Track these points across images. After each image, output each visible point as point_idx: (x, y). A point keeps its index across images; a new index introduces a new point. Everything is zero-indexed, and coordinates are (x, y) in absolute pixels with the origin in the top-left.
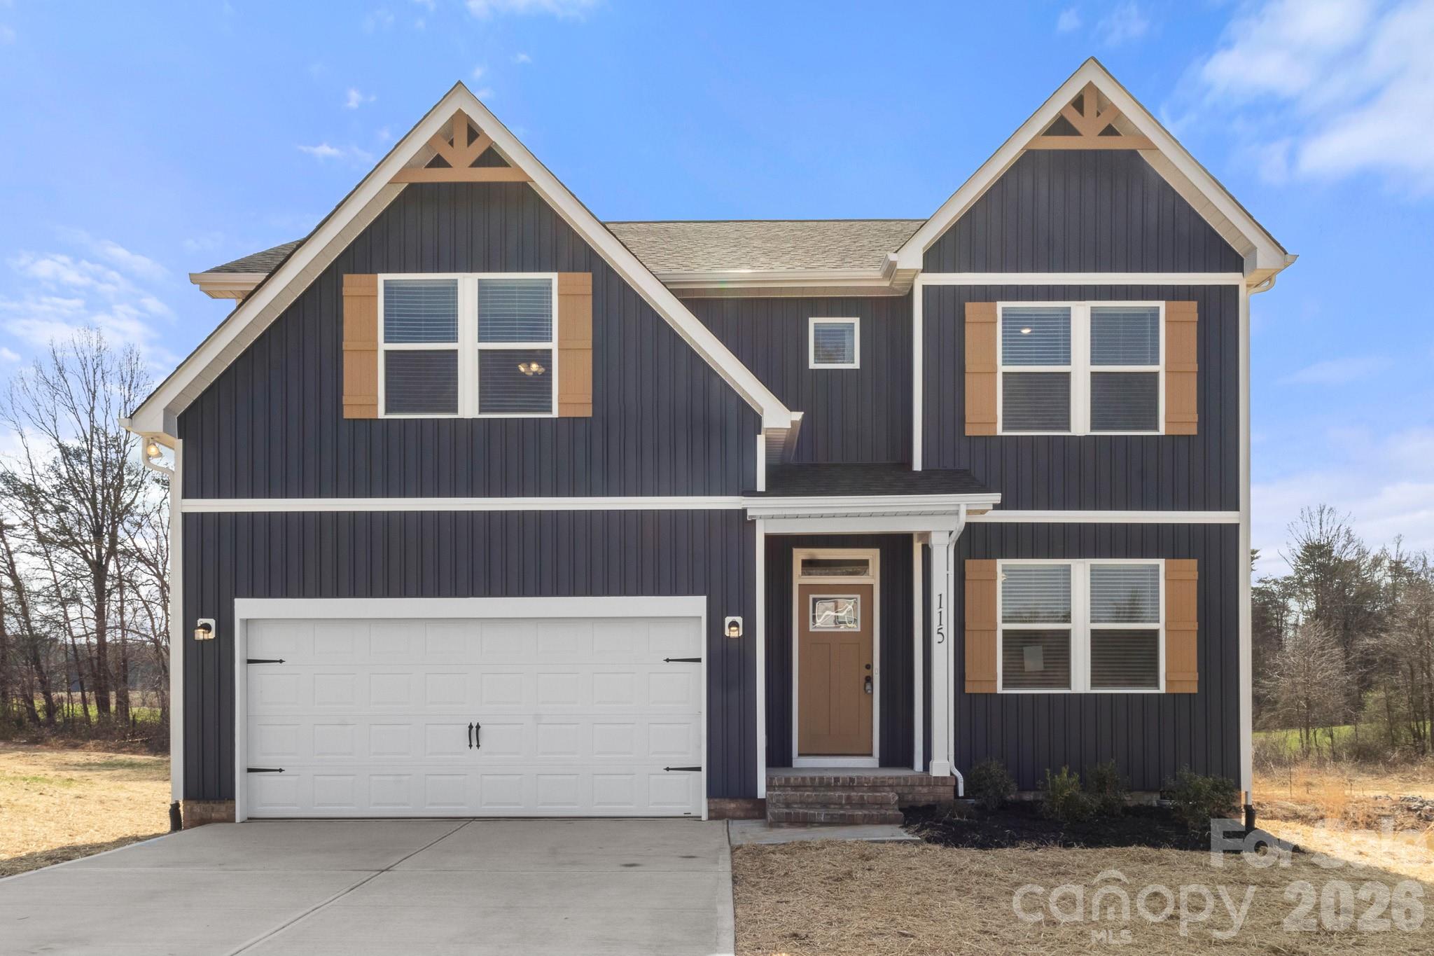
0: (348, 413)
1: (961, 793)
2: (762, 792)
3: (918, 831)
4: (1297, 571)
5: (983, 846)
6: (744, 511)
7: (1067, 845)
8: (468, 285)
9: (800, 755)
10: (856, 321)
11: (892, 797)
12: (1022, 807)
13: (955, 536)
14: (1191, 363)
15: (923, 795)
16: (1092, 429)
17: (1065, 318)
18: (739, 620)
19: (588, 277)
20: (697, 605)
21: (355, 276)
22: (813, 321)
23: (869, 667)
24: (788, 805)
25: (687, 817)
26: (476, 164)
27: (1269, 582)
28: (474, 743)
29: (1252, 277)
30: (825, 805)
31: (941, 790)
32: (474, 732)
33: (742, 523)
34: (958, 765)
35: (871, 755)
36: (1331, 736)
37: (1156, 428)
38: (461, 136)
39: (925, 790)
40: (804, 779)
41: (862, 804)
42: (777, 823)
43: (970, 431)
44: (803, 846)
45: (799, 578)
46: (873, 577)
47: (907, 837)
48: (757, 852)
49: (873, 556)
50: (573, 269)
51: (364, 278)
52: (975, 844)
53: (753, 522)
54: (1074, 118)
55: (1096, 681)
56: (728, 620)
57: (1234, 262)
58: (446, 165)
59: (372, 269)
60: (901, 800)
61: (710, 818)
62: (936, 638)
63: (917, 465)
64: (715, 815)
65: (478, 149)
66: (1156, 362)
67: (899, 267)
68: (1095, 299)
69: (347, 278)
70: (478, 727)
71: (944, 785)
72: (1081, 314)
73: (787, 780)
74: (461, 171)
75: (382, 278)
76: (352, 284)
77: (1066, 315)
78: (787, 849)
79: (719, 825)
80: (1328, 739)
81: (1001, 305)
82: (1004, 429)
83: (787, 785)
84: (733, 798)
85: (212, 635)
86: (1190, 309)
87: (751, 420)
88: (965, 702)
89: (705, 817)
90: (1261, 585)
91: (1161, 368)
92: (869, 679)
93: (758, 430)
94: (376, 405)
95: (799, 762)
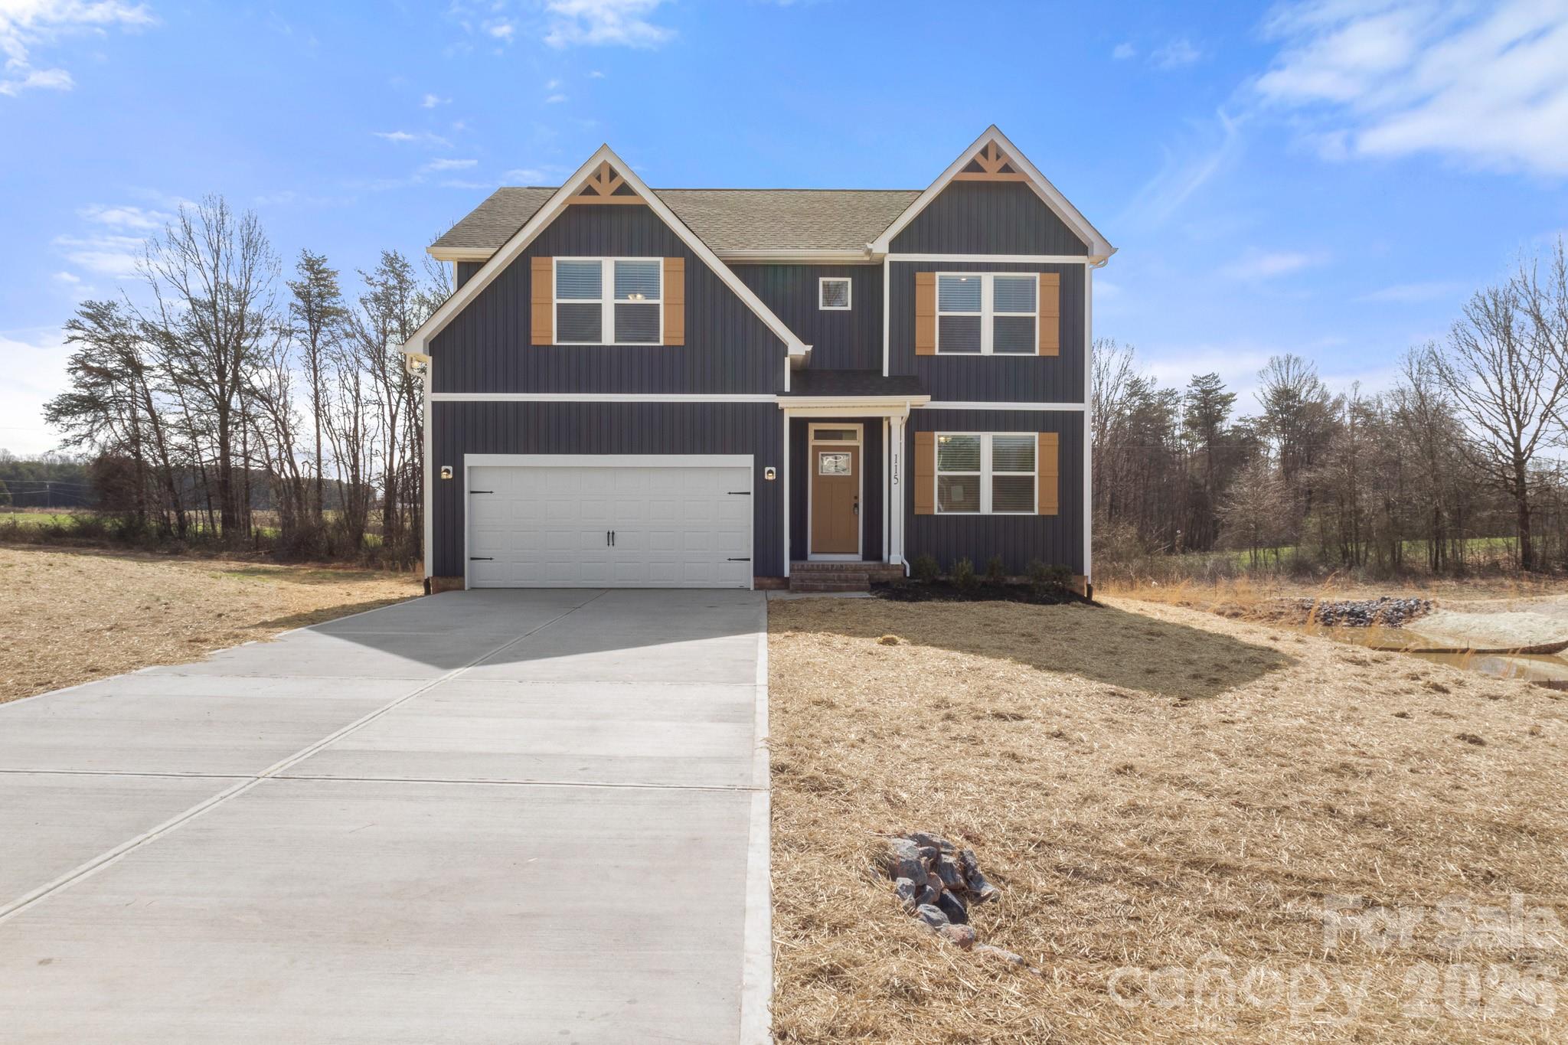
0: (534, 342)
1: (908, 575)
2: (787, 573)
3: (876, 594)
4: (1270, 412)
5: (911, 600)
6: (777, 404)
7: (960, 600)
8: (608, 265)
9: (813, 553)
10: (849, 280)
11: (866, 576)
12: (945, 584)
13: (905, 420)
14: (1056, 312)
15: (884, 575)
16: (995, 351)
17: (977, 284)
18: (773, 469)
19: (682, 260)
20: (748, 460)
21: (539, 258)
22: (821, 280)
23: (857, 498)
24: (802, 581)
25: (741, 589)
26: (614, 194)
27: (1248, 421)
28: (611, 543)
29: (1093, 259)
30: (824, 581)
31: (895, 572)
32: (611, 536)
33: (776, 411)
34: (906, 558)
35: (857, 553)
36: (1276, 553)
37: (1034, 352)
38: (606, 176)
39: (886, 573)
40: (812, 566)
41: (846, 580)
42: (796, 590)
43: (918, 352)
44: (808, 600)
45: (812, 442)
46: (859, 442)
47: (869, 596)
48: (782, 602)
49: (859, 428)
50: (673, 255)
51: (544, 259)
52: (906, 600)
53: (783, 410)
54: (982, 162)
55: (995, 508)
56: (767, 469)
57: (1082, 249)
58: (595, 193)
59: (550, 254)
60: (869, 579)
61: (755, 589)
62: (893, 481)
63: (886, 374)
64: (759, 587)
65: (616, 184)
66: (1034, 311)
67: (874, 252)
68: (996, 271)
69: (534, 260)
70: (613, 533)
71: (898, 569)
72: (988, 279)
73: (803, 566)
74: (605, 196)
75: (555, 259)
76: (536, 262)
77: (979, 281)
78: (797, 602)
79: (762, 593)
80: (1274, 556)
81: (938, 274)
82: (940, 351)
83: (802, 569)
84: (769, 577)
85: (450, 476)
86: (1055, 278)
87: (781, 348)
88: (914, 521)
89: (752, 588)
90: (1241, 424)
91: (1037, 314)
92: (856, 506)
93: (786, 355)
94: (551, 337)
95: (812, 557)
